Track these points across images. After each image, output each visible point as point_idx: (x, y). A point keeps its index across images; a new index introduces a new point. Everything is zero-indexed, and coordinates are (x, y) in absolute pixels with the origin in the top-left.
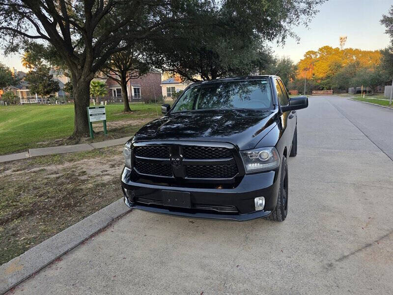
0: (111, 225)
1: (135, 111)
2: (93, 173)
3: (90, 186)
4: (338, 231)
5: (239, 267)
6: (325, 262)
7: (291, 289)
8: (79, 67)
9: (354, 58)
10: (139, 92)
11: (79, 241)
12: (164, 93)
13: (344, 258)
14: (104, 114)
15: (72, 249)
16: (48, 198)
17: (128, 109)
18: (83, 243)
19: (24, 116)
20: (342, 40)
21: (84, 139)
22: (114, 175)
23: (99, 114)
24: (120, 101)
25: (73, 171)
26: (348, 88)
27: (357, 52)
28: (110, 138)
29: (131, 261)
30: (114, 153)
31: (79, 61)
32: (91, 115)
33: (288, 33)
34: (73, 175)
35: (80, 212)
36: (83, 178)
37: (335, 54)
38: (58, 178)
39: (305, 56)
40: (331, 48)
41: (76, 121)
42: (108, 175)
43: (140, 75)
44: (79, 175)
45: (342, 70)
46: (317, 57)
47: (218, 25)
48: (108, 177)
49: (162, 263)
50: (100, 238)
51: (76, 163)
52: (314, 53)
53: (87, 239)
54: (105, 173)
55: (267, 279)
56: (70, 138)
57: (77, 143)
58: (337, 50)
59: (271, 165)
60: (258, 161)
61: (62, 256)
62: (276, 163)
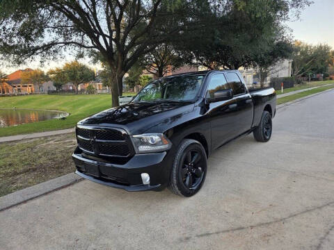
0: (73, 184)
11: (44, 192)
13: (205, 235)
16: (52, 161)
18: (46, 194)
19: (96, 102)
50: (59, 192)
59: (159, 148)
60: (147, 144)
61: (28, 200)
62: (166, 146)
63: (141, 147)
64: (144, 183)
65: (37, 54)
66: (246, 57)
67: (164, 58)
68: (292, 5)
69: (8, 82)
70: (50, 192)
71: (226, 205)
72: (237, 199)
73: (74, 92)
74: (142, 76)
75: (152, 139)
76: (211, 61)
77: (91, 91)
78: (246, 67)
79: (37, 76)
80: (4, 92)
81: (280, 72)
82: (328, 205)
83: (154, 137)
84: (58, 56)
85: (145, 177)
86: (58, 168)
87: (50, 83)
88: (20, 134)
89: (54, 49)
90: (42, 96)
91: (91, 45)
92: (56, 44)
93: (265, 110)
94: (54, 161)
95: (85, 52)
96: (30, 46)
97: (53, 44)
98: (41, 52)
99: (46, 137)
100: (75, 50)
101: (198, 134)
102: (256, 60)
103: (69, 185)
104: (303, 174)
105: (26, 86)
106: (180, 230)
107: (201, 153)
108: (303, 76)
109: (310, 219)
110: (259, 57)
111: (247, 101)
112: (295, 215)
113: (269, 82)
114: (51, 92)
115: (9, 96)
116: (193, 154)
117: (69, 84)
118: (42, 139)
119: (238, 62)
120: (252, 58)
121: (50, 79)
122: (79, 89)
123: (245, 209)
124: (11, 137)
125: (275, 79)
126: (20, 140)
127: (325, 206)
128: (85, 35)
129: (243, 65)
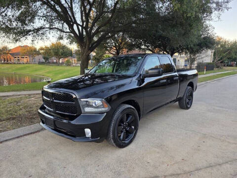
15: (11, 139)
18: (18, 137)
59: (100, 110)
60: (92, 106)
61: (3, 141)
62: (106, 109)
63: (87, 108)
64: (87, 136)
65: (30, 35)
66: (180, 46)
67: (121, 43)
68: (215, 9)
69: (11, 54)
70: (21, 136)
71: (149, 156)
72: (158, 153)
73: (57, 64)
74: (105, 55)
75: (95, 103)
76: (155, 47)
77: (69, 64)
78: (180, 53)
79: (31, 51)
80: (7, 61)
81: (204, 59)
82: (227, 162)
83: (96, 101)
84: (44, 37)
85: (88, 132)
86: (31, 118)
87: (41, 57)
88: (13, 91)
89: (42, 32)
90: (34, 65)
91: (68, 31)
92: (44, 28)
93: (188, 85)
94: (30, 113)
95: (64, 36)
96: (25, 29)
97: (41, 28)
98: (32, 34)
99: (30, 95)
100: (57, 34)
101: (134, 101)
102: (187, 49)
103: (36, 132)
104: (211, 136)
105: (24, 58)
106: (110, 174)
107: (134, 115)
108: (221, 62)
109: (211, 173)
110: (189, 46)
111: (175, 78)
112: (200, 169)
113: (196, 65)
114: (40, 63)
115: (11, 64)
116: (128, 116)
117: (53, 58)
118: (27, 96)
119: (174, 50)
120: (184, 47)
121: (40, 54)
122: (61, 61)
123: (163, 161)
124: (7, 93)
125: (200, 63)
126: (11, 96)
127: (225, 163)
128: (65, 24)
129: (178, 52)
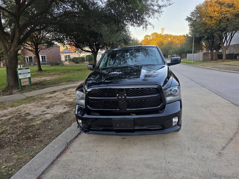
0: (67, 148)
1: (45, 71)
2: (36, 114)
3: (39, 122)
4: (211, 133)
5: (170, 163)
6: (216, 152)
7: (208, 171)
8: (10, 41)
9: (169, 39)
10: (45, 59)
11: (50, 162)
12: (63, 59)
13: (224, 148)
14: (29, 73)
15: (46, 169)
16: (8, 134)
17: (40, 70)
18: (52, 163)
20: (163, 29)
21: (15, 91)
22: (52, 114)
23: (25, 73)
24: (32, 64)
25: (19, 113)
26: (167, 56)
27: (170, 36)
28: (34, 89)
29: (96, 171)
30: (43, 99)
31: (9, 37)
32: (20, 74)
33: (147, 23)
34: (21, 116)
35: (41, 141)
36: (30, 117)
37: (160, 37)
38: (10, 119)
39: (144, 38)
40: (158, 34)
41: (8, 78)
42: (48, 113)
43: (48, 47)
44: (26, 116)
45: (164, 46)
46: (151, 38)
47: (104, 17)
48: (49, 115)
49: (119, 168)
50: (64, 158)
51: (17, 108)
52: (149, 36)
53: (54, 160)
54: (45, 113)
55: (191, 168)
56: (3, 91)
57: (11, 94)
58: (161, 35)
64: (173, 125)
